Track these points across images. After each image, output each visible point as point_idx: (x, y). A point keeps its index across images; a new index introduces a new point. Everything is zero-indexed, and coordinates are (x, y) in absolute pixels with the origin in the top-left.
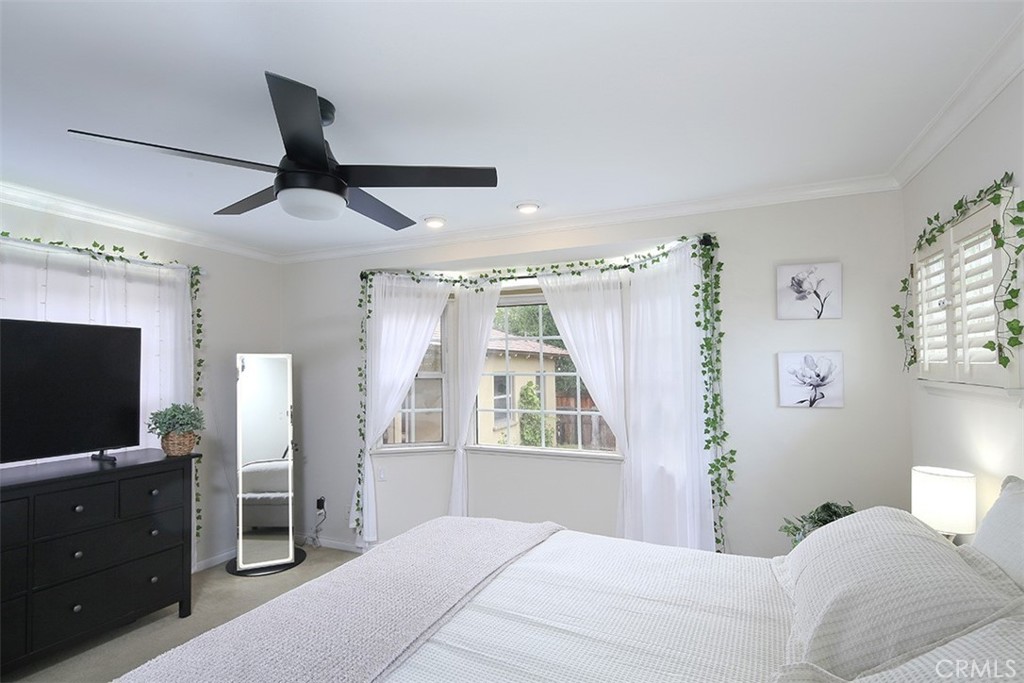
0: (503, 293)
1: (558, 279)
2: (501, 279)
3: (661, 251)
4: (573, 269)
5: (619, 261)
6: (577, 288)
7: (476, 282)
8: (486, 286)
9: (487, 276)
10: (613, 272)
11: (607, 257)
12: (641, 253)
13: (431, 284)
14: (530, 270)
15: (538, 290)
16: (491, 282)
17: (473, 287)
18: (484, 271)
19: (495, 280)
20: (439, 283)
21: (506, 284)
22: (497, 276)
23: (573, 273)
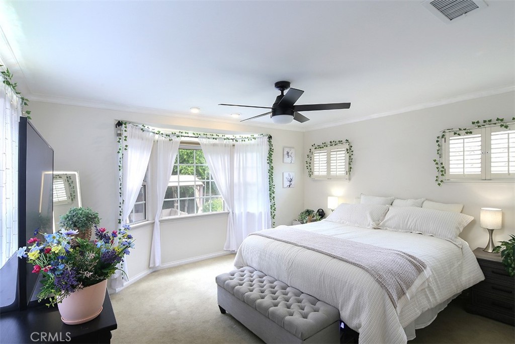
0: (181, 143)
1: (208, 140)
2: (181, 136)
3: (252, 137)
4: (213, 137)
5: (231, 137)
6: (214, 145)
7: (169, 136)
8: (175, 139)
9: (175, 133)
10: (228, 140)
11: (227, 134)
12: (242, 136)
13: (148, 133)
14: (194, 134)
15: (198, 144)
16: (177, 137)
17: (168, 138)
18: (174, 131)
19: (179, 136)
20: (151, 134)
21: (183, 139)
22: (181, 134)
23: (214, 138)
